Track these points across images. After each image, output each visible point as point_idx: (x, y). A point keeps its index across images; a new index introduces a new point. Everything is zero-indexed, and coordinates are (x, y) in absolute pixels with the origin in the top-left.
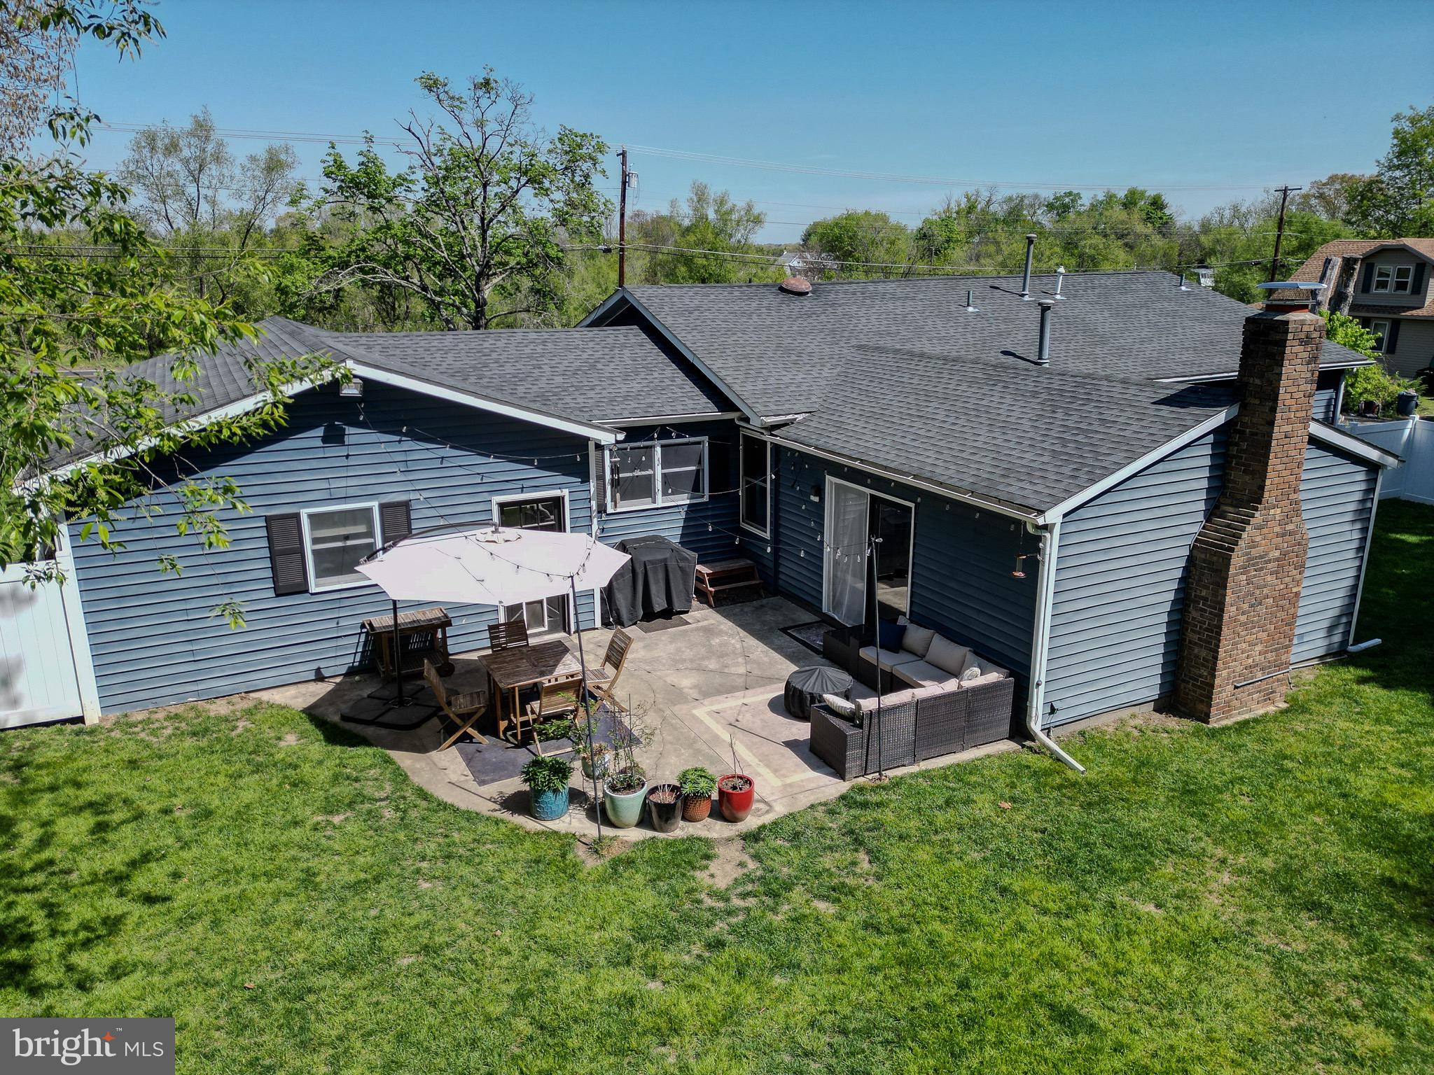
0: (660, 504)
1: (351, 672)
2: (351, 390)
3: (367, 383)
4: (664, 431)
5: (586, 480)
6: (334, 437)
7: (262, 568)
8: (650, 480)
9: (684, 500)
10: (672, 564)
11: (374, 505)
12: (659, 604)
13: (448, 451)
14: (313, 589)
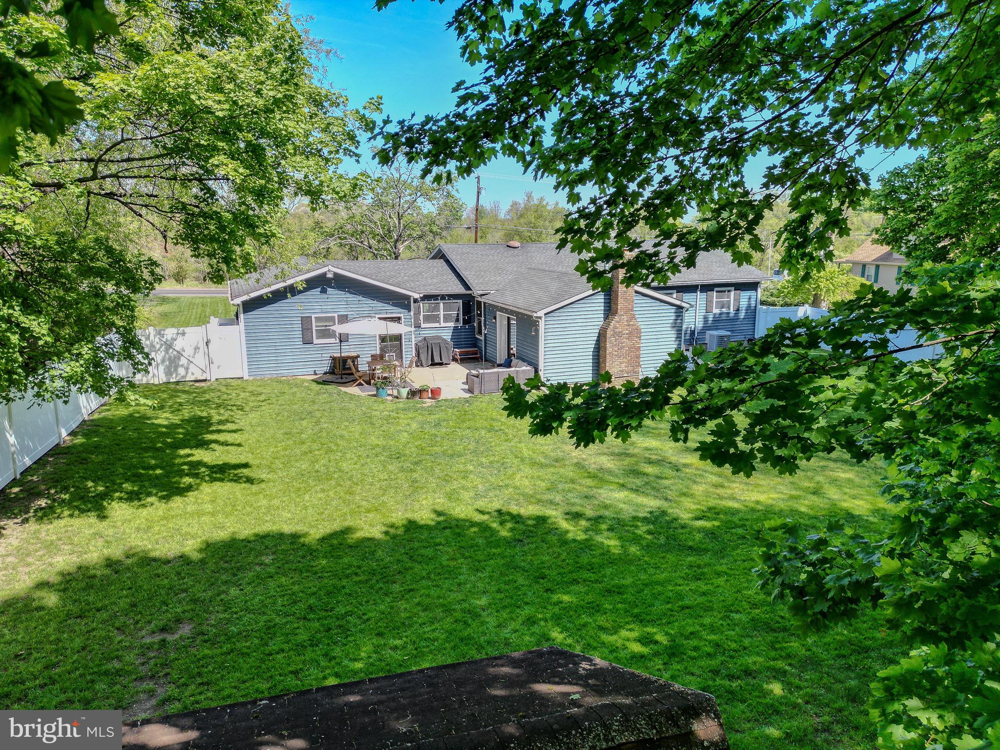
0: (443, 325)
1: (325, 373)
2: (330, 275)
3: (335, 274)
4: (443, 297)
5: (409, 310)
6: (324, 291)
7: (299, 334)
8: (438, 316)
9: (452, 324)
10: (442, 345)
11: (336, 315)
12: (437, 360)
13: (361, 298)
14: (316, 341)
